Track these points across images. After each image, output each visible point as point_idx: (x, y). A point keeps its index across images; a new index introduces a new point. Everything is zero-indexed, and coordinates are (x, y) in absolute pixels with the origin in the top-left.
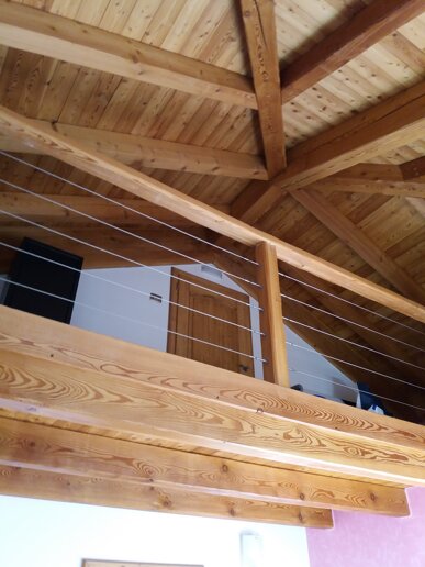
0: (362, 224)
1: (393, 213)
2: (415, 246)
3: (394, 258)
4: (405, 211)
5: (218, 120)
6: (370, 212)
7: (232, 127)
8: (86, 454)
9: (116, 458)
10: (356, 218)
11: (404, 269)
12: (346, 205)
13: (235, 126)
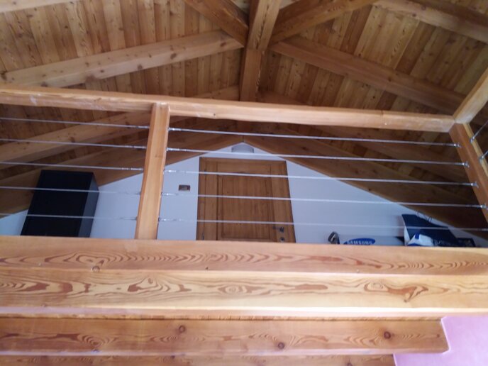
0: (358, 50)
1: (380, 26)
2: (422, 50)
3: (408, 72)
4: (390, 19)
5: (151, 14)
6: (358, 37)
7: (171, 14)
8: (31, 336)
9: (60, 336)
10: (350, 45)
11: (425, 80)
12: (334, 40)
13: (173, 10)
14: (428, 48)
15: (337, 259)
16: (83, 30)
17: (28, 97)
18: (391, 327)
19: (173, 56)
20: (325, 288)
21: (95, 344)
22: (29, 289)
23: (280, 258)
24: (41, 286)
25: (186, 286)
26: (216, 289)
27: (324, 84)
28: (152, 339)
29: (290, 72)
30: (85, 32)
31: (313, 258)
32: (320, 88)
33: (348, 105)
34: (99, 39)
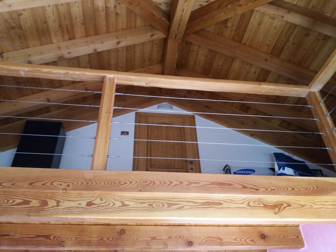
0: (244, 40)
1: (259, 24)
3: (278, 56)
5: (103, 14)
6: (245, 31)
7: (117, 14)
8: (18, 236)
9: (38, 236)
10: (239, 37)
11: (290, 61)
12: (228, 33)
13: (118, 11)
14: (291, 39)
15: (229, 184)
16: (56, 24)
17: (19, 71)
18: (266, 231)
19: (118, 43)
20: (221, 204)
21: (62, 242)
22: (18, 204)
23: (190, 183)
24: (26, 202)
25: (126, 203)
26: (146, 205)
27: (221, 63)
28: (102, 239)
29: (197, 54)
30: (58, 26)
31: (213, 183)
32: (218, 65)
33: (237, 78)
34: (68, 31)
